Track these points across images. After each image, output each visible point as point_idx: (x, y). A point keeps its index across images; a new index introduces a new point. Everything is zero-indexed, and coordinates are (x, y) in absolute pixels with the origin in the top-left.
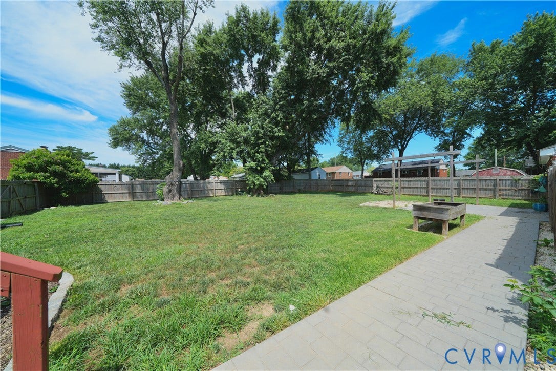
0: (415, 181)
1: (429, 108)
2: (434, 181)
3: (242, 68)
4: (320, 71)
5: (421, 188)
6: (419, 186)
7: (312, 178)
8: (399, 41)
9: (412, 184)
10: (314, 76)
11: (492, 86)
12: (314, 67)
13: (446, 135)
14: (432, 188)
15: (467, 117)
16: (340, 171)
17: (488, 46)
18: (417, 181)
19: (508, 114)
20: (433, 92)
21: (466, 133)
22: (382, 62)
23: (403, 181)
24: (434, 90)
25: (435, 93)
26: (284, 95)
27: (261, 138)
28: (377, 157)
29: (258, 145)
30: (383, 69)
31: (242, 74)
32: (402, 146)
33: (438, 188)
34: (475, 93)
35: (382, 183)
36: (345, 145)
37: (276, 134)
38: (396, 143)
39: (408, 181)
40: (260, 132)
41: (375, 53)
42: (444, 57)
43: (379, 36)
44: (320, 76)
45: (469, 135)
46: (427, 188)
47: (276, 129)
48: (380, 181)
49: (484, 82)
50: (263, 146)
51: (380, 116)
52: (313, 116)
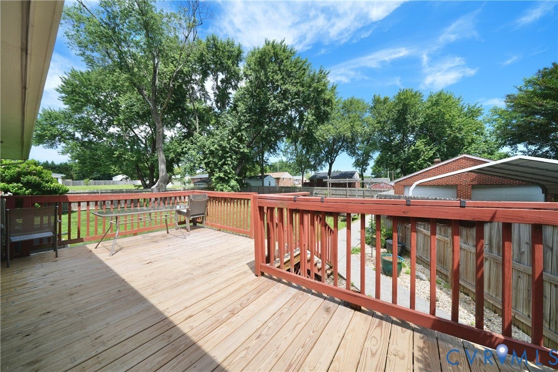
0: (339, 190)
1: (348, 137)
2: (351, 190)
3: (204, 83)
4: (278, 105)
5: (343, 195)
6: (342, 193)
7: (265, 185)
8: (331, 97)
9: (338, 192)
10: (274, 109)
11: (383, 127)
12: (274, 102)
13: (358, 155)
14: (349, 195)
15: (370, 146)
16: (283, 177)
17: (382, 98)
18: (341, 190)
19: (391, 146)
20: (351, 126)
21: (370, 156)
22: (321, 109)
23: (332, 190)
24: (352, 124)
25: (353, 126)
26: (248, 118)
27: (227, 152)
28: (314, 168)
29: (225, 158)
30: (322, 114)
31: (204, 88)
32: (331, 160)
33: (352, 195)
34: (374, 131)
35: (319, 191)
36: (289, 156)
37: (242, 150)
38: (328, 158)
39: (336, 190)
40: (227, 148)
41: (316, 102)
42: (358, 101)
43: (319, 92)
44: (278, 109)
45: (371, 157)
46: (346, 195)
47: (241, 146)
48: (317, 189)
49: (379, 125)
50: (229, 159)
51: (318, 141)
52: (272, 138)
